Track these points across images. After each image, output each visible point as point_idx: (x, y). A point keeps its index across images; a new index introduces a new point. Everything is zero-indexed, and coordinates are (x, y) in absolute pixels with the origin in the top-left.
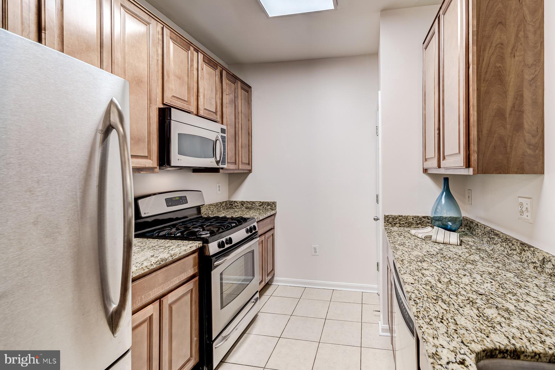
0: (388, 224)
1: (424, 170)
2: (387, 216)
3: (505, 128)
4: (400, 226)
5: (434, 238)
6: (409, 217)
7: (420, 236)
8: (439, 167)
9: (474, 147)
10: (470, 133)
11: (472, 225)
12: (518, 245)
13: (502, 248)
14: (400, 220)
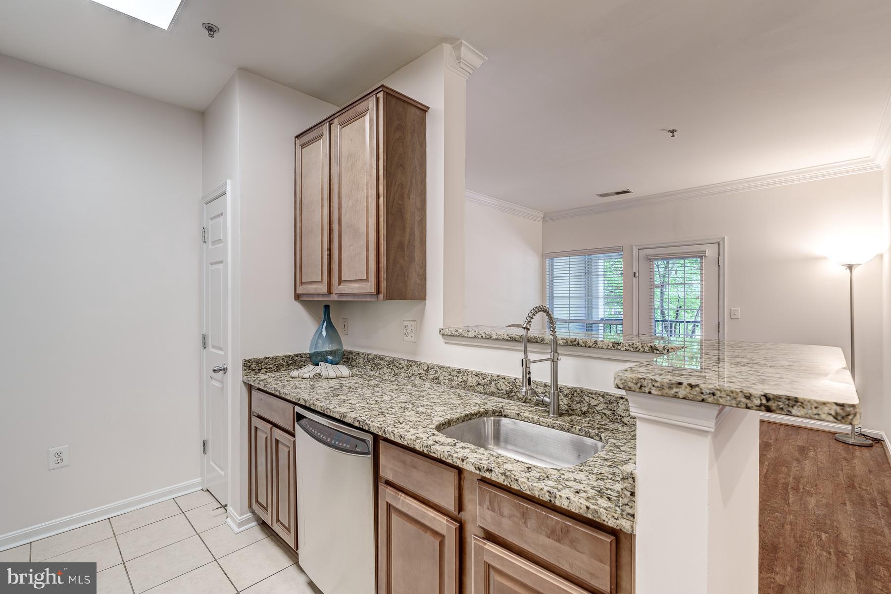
0: (250, 371)
1: (297, 296)
2: (249, 361)
3: (404, 259)
4: (266, 372)
5: (324, 374)
6: (278, 358)
7: (307, 376)
8: (330, 292)
9: (383, 275)
10: (380, 261)
11: (350, 356)
12: (406, 363)
13: (389, 370)
14: (266, 363)
